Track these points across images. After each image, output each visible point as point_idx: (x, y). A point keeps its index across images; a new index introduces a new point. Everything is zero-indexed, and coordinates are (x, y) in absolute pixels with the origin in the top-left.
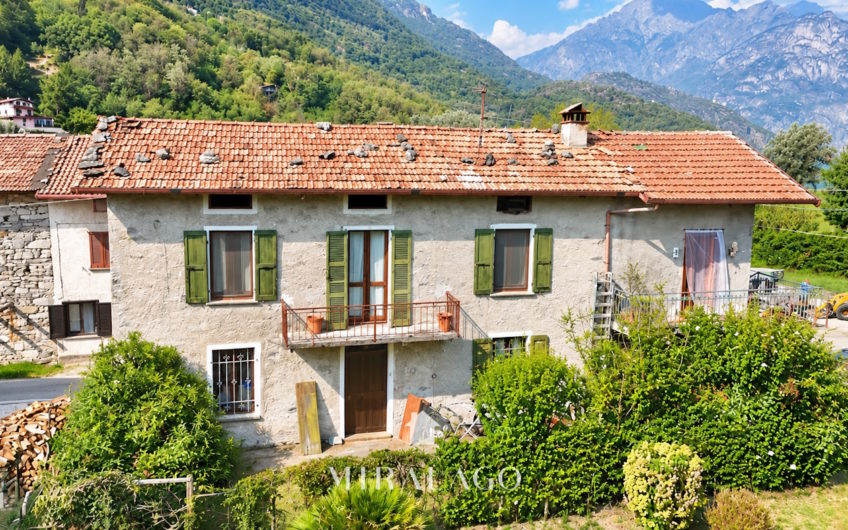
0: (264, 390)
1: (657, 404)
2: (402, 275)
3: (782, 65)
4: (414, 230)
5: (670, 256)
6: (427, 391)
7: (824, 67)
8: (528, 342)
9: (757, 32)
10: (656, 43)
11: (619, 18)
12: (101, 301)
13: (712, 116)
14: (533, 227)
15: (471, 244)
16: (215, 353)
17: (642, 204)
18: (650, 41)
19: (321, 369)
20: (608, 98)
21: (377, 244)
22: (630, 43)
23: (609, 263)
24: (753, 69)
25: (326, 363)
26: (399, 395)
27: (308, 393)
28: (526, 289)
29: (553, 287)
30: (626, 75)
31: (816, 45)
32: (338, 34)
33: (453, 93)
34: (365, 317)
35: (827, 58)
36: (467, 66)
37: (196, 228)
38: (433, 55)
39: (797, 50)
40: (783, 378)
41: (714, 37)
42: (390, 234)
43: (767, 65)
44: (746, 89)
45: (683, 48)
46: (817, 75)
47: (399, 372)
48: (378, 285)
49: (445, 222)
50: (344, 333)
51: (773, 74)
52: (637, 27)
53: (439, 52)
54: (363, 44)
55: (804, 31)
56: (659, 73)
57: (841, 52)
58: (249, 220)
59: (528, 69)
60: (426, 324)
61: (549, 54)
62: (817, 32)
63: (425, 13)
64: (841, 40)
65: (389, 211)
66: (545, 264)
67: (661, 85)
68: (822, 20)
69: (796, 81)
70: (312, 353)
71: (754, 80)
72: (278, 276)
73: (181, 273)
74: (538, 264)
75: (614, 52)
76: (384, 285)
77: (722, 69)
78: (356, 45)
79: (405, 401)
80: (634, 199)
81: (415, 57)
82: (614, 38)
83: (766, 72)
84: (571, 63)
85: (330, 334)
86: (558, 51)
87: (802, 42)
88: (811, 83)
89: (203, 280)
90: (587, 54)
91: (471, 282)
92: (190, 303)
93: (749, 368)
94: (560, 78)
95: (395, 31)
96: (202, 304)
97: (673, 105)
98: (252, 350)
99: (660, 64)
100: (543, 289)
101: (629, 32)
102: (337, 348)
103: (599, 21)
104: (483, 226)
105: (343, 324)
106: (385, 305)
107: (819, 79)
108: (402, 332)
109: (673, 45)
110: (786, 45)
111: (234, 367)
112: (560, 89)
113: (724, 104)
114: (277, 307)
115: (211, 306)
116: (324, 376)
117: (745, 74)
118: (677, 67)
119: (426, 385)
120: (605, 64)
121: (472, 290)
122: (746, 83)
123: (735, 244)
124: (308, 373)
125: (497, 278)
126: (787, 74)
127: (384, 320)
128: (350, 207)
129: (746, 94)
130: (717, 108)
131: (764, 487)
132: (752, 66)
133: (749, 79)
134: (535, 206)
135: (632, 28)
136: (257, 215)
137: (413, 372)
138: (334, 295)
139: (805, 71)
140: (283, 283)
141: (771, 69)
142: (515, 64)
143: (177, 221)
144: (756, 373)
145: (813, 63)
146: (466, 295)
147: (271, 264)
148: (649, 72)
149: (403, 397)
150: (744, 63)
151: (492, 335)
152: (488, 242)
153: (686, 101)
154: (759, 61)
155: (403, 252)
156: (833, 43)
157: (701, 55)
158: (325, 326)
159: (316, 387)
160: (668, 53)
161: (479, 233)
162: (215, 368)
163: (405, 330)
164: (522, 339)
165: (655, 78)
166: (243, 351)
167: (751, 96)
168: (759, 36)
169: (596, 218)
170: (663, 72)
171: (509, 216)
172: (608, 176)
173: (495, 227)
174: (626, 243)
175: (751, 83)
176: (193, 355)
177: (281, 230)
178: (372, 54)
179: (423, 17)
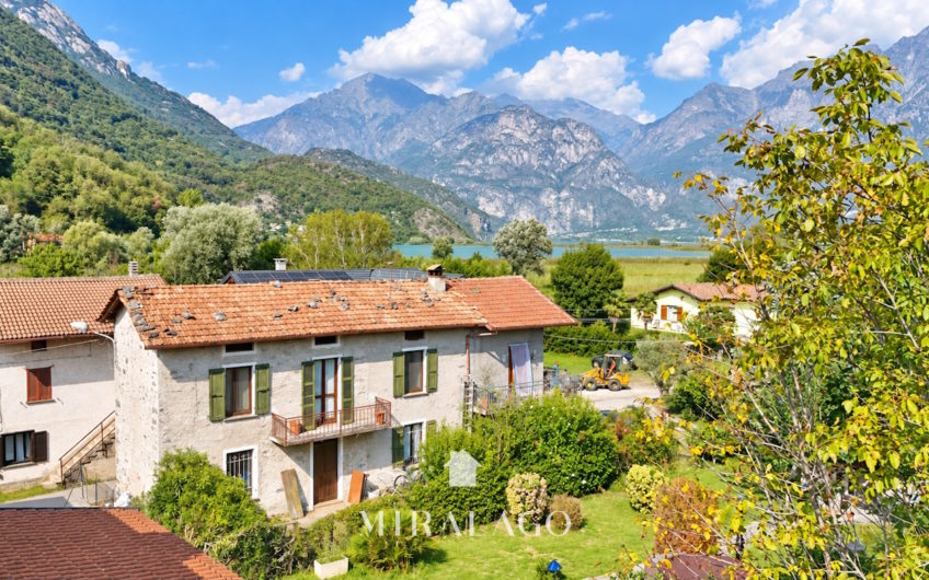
0: (259, 479)
1: (517, 453)
2: (348, 388)
3: (491, 151)
4: (355, 356)
5: (501, 362)
6: (364, 467)
7: (526, 156)
8: (424, 426)
9: (467, 120)
10: (377, 123)
11: (339, 95)
12: (37, 431)
13: (432, 196)
14: (425, 348)
15: (391, 363)
16: (228, 455)
17: (488, 331)
18: (371, 120)
19: (298, 460)
20: (333, 176)
21: (330, 368)
22: (351, 122)
23: (469, 369)
24: (464, 153)
25: (301, 454)
26: (347, 473)
27: (289, 477)
28: (421, 390)
29: (439, 388)
30: (349, 153)
31: (519, 135)
32: (12, 87)
33: (158, 163)
34: (322, 421)
35: (526, 147)
36: (176, 133)
37: (218, 367)
38: (136, 118)
39: (503, 138)
40: (578, 431)
41: (430, 120)
42: (339, 361)
43: (479, 149)
44: (461, 172)
45: (402, 130)
46: (520, 162)
47: (346, 456)
48: (330, 395)
49: (374, 350)
50: (314, 432)
51: (483, 159)
52: (358, 106)
53: (143, 115)
54: (46, 102)
55: (507, 122)
56: (381, 152)
57: (540, 142)
58: (250, 358)
59: (246, 139)
60: (364, 419)
61: (270, 126)
62: (519, 124)
63: (123, 71)
64: (539, 131)
65: (337, 345)
66: (433, 373)
67: (384, 164)
68: (522, 112)
69: (504, 166)
70: (292, 449)
71: (468, 163)
72: (270, 395)
73: (207, 399)
74: (429, 373)
75: (336, 128)
76: (335, 396)
77: (439, 152)
78: (35, 101)
79: (350, 476)
80: (483, 328)
81: (115, 120)
82: (335, 114)
83: (477, 157)
84: (292, 137)
85: (305, 434)
86: (278, 124)
87: (506, 131)
88: (516, 169)
89: (221, 403)
90: (310, 129)
91: (391, 389)
92: (214, 421)
93: (560, 428)
94: (280, 151)
95: (88, 88)
96: (220, 421)
97: (396, 184)
98: (251, 451)
99: (381, 143)
100: (432, 390)
101: (349, 110)
102: (308, 443)
103: (320, 96)
104: (397, 351)
105: (313, 426)
106: (336, 412)
107: (523, 164)
108: (348, 428)
109: (392, 126)
110: (493, 133)
111: (239, 463)
112: (283, 163)
113: (443, 185)
114: (269, 418)
115: (226, 422)
116: (299, 464)
117: (460, 158)
118: (397, 147)
119: (363, 462)
120: (329, 139)
121: (392, 394)
122: (460, 166)
123: (535, 352)
124: (289, 463)
125: (407, 385)
126: (495, 159)
127: (334, 420)
128: (316, 344)
129: (462, 176)
130: (437, 188)
131: (571, 494)
132: (465, 152)
133: (463, 163)
134: (426, 335)
135: (353, 106)
136: (256, 355)
137: (354, 454)
138: (307, 406)
139: (510, 157)
140: (273, 400)
141: (482, 154)
142: (233, 133)
143: (205, 362)
144: (564, 430)
145: (516, 150)
146: (388, 396)
147: (265, 388)
148: (371, 151)
149: (349, 473)
150: (459, 147)
151: (403, 424)
152: (402, 359)
153: (408, 182)
154: (471, 146)
155: (348, 373)
156: (532, 134)
157: (420, 138)
158: (302, 430)
159: (294, 473)
160: (388, 133)
161: (396, 355)
162: (228, 465)
163: (351, 426)
164: (421, 424)
165: (379, 157)
166: (245, 452)
167: (467, 178)
168: (470, 123)
169: (460, 340)
170: (385, 151)
171: (411, 342)
172: (468, 314)
173: (404, 350)
174: (476, 355)
175: (466, 167)
176: (214, 458)
177: (272, 364)
178: (59, 114)
179: (121, 75)
